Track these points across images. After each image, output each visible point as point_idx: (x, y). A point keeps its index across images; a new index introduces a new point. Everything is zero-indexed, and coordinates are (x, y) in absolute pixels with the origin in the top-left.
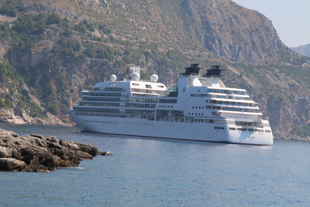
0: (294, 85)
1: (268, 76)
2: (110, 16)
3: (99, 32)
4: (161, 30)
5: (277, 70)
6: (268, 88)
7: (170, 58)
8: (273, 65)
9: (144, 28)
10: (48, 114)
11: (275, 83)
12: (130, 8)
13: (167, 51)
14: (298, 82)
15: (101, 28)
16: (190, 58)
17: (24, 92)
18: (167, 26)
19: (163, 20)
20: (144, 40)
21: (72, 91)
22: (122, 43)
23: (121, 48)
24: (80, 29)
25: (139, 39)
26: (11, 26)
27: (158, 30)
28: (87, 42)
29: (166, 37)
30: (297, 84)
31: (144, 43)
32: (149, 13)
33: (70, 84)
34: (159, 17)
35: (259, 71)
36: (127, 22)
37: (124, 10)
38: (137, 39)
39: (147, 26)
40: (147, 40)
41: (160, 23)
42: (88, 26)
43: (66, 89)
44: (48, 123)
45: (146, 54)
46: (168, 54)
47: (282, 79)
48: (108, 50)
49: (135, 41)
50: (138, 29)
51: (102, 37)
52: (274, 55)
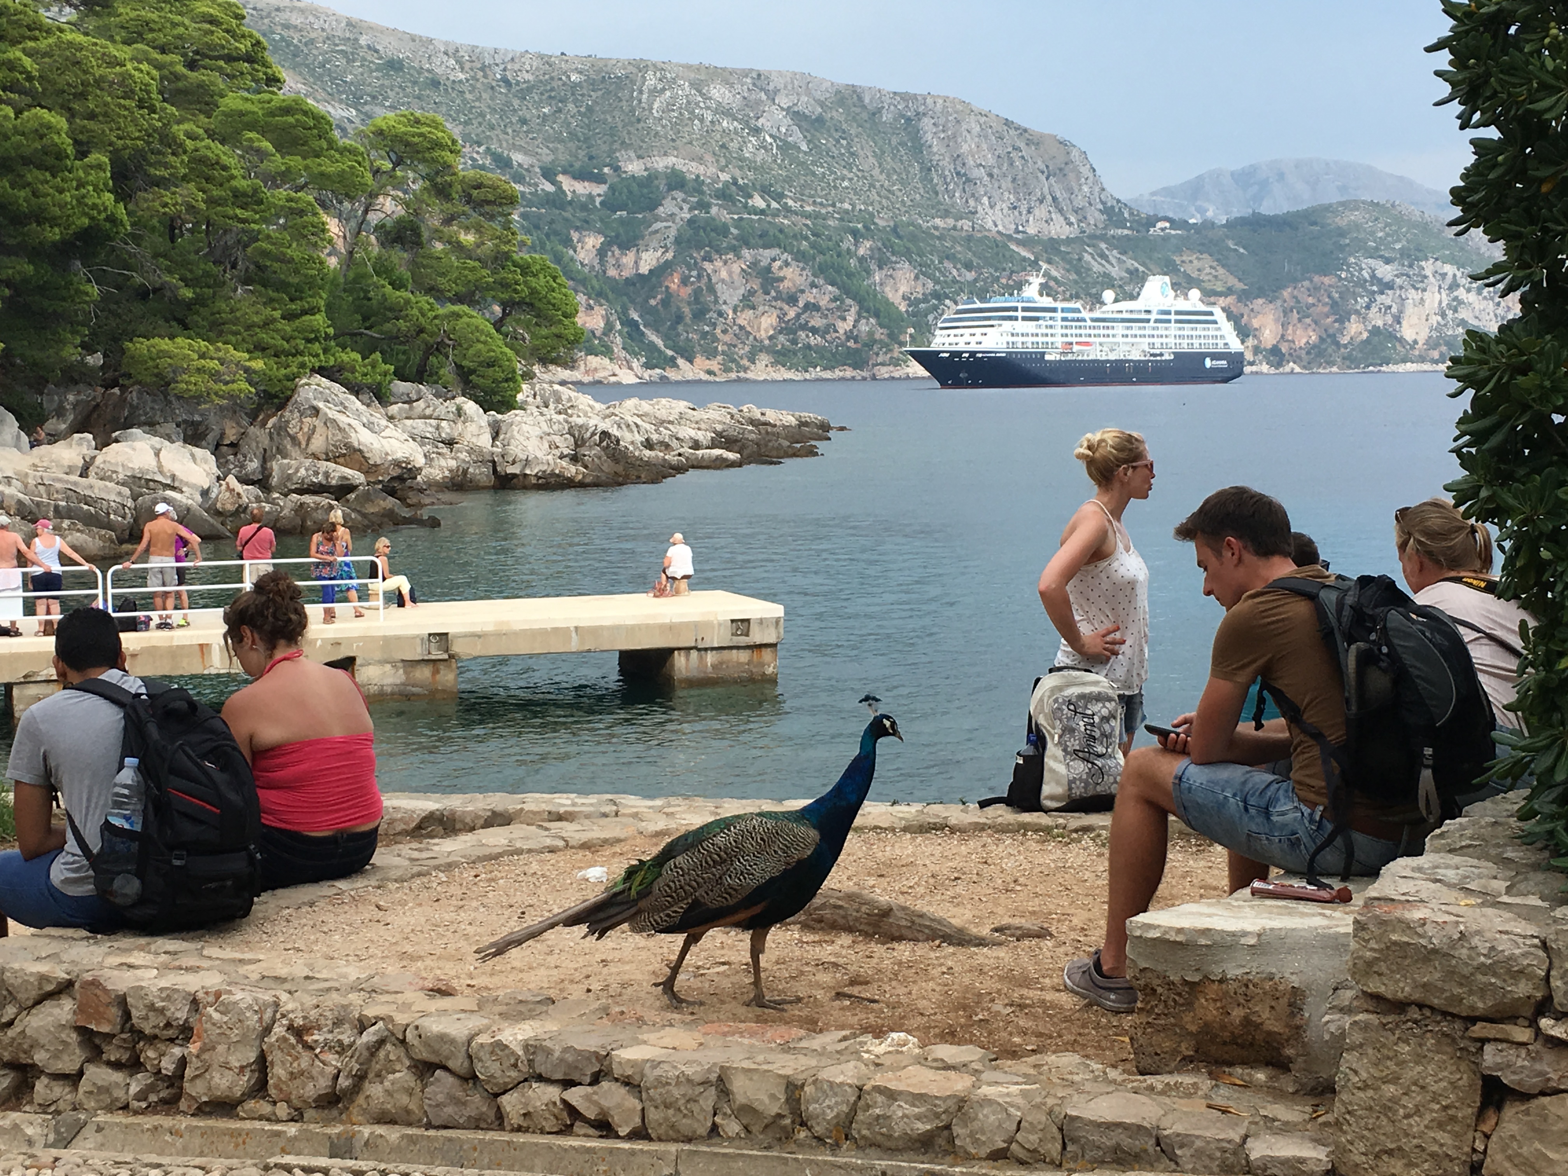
0: (1137, 270)
1: (1087, 257)
2: (780, 166)
3: (762, 197)
4: (878, 184)
5: (1103, 246)
6: (1089, 279)
7: (899, 237)
8: (1093, 237)
9: (846, 184)
10: (680, 361)
11: (1101, 269)
12: (816, 146)
13: (892, 224)
14: (1143, 264)
15: (765, 191)
16: (937, 233)
17: (634, 324)
18: (889, 176)
19: (880, 165)
20: (847, 206)
21: (720, 314)
22: (808, 216)
23: (806, 225)
24: (724, 195)
25: (838, 205)
26: (598, 200)
27: (872, 186)
28: (741, 219)
29: (888, 198)
30: (1141, 269)
31: (847, 212)
32: (852, 154)
33: (716, 302)
34: (872, 160)
35: (1069, 250)
36: (813, 174)
37: (805, 153)
38: (834, 205)
39: (851, 180)
40: (853, 206)
41: (876, 172)
42: (740, 188)
43: (710, 310)
44: (679, 378)
45: (855, 233)
46: (895, 230)
47: (1114, 261)
48: (781, 231)
49: (830, 209)
50: (835, 187)
51: (769, 206)
52: (1095, 217)
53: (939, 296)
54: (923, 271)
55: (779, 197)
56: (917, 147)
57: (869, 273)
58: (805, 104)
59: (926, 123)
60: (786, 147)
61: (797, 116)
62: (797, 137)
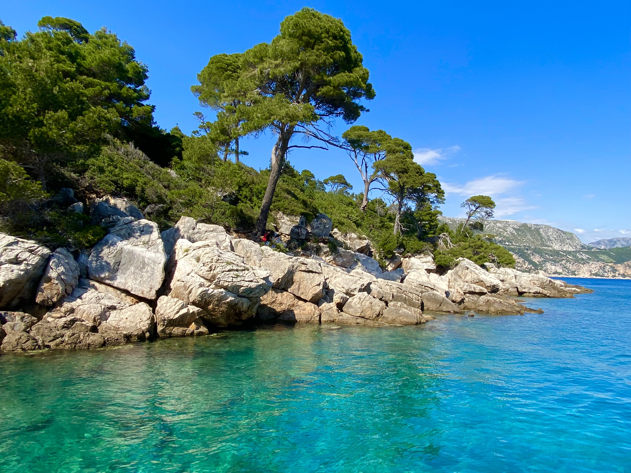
2: (511, 237)
3: (508, 243)
4: (531, 241)
7: (536, 250)
8: (579, 251)
9: (525, 240)
12: (518, 234)
13: (535, 248)
16: (544, 250)
18: (534, 239)
19: (532, 237)
20: (525, 244)
22: (517, 246)
23: (517, 248)
29: (534, 243)
32: (526, 235)
34: (530, 236)
36: (518, 239)
37: (516, 235)
42: (503, 241)
49: (522, 245)
50: (523, 241)
52: (578, 247)
53: (545, 261)
54: (541, 256)
55: (510, 242)
56: (540, 234)
57: (530, 257)
58: (515, 226)
59: (541, 230)
60: (512, 234)
61: (514, 229)
62: (514, 232)
